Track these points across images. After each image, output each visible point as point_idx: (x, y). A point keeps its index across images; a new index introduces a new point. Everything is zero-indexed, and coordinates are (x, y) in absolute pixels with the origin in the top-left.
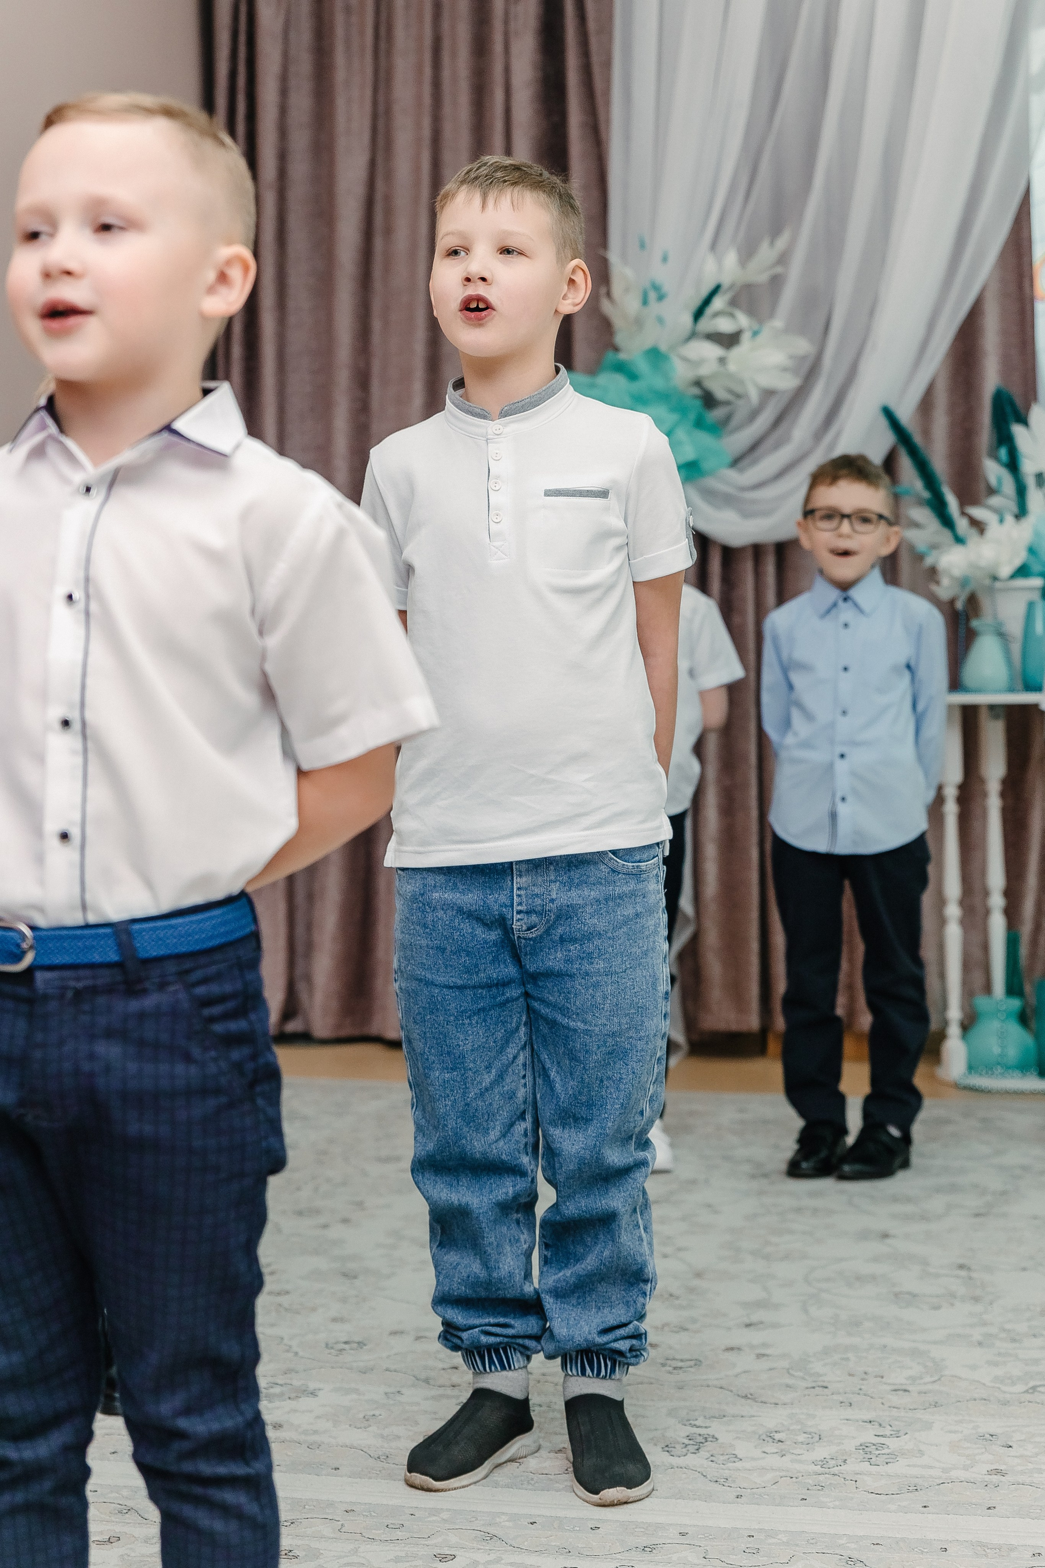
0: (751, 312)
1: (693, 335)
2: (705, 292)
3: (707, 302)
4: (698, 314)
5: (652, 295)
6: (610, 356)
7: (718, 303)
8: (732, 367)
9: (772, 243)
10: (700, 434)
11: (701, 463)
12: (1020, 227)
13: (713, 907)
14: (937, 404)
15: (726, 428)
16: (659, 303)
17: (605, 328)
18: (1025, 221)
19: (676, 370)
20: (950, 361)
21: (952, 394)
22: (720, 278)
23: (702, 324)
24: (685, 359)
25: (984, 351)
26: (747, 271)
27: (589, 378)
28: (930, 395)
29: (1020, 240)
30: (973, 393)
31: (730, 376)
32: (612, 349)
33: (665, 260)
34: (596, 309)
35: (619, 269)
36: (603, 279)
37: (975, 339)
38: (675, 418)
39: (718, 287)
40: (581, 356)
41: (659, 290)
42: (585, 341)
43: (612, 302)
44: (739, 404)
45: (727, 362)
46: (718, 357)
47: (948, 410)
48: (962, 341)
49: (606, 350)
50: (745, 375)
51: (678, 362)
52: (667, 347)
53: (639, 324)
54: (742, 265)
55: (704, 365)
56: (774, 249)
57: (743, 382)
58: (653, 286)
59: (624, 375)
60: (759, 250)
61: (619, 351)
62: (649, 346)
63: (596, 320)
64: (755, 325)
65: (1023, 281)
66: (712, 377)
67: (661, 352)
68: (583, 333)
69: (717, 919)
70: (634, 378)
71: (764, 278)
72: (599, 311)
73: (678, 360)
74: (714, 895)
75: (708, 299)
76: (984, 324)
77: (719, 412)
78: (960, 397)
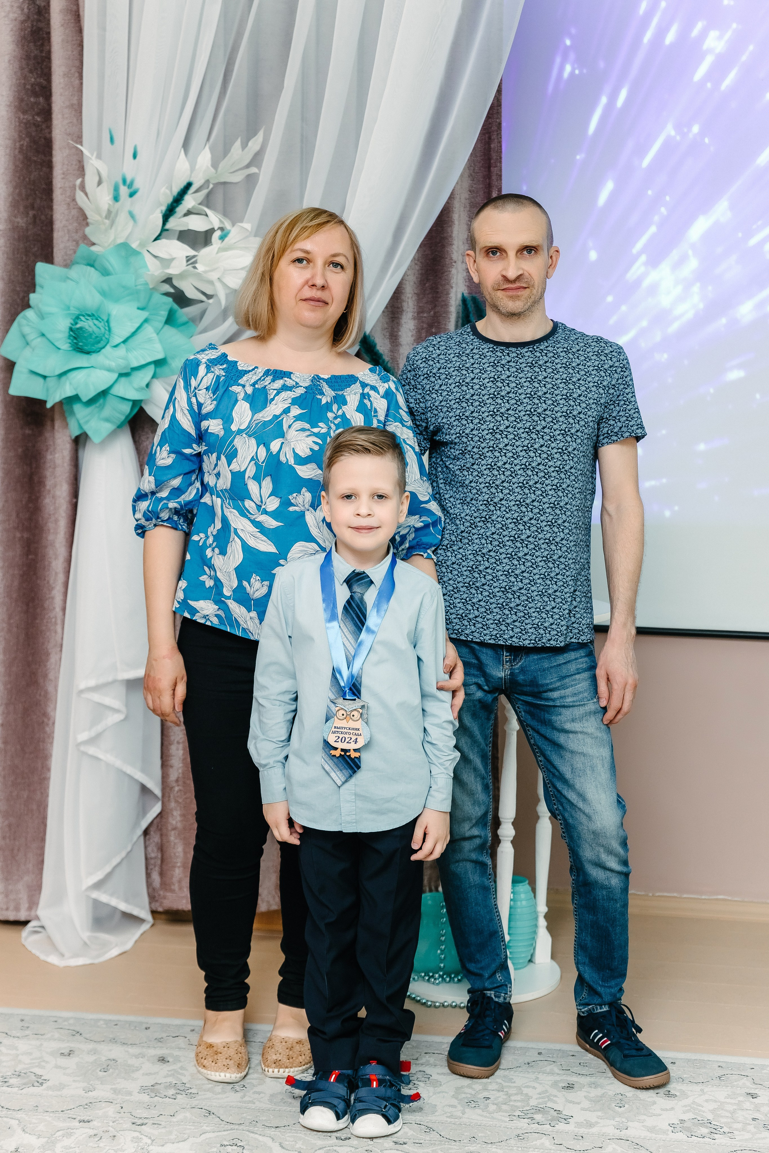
0: (225, 213)
1: (163, 233)
2: (176, 190)
3: (178, 200)
4: (169, 213)
5: (124, 191)
6: (83, 248)
7: (189, 201)
8: (201, 267)
9: (244, 145)
10: (170, 332)
11: (169, 361)
12: (490, 138)
13: (177, 789)
14: (404, 308)
15: (197, 325)
16: (130, 199)
17: (83, 218)
18: (495, 133)
19: (146, 266)
20: (417, 268)
21: (419, 300)
22: (191, 176)
23: (173, 223)
24: (155, 257)
25: (451, 259)
26: (219, 169)
27: (63, 270)
28: (397, 299)
29: (490, 151)
30: (440, 300)
31: (199, 276)
32: (85, 242)
33: (135, 156)
34: (74, 200)
35: (91, 161)
36: (81, 170)
37: (443, 246)
38: (144, 314)
39: (189, 185)
40: (62, 246)
41: (130, 186)
42: (66, 231)
43: (86, 194)
44: (209, 304)
45: (195, 262)
46: (187, 257)
47: (416, 314)
48: (431, 247)
49: (80, 242)
50: (213, 276)
51: (149, 260)
52: (138, 243)
53: (111, 219)
54: (215, 165)
55: (173, 264)
56: (246, 149)
57: (211, 283)
58: (124, 181)
59: (96, 269)
60: (232, 150)
61: (94, 244)
62: (120, 241)
63: (76, 210)
64: (228, 225)
65: (492, 192)
66: (182, 276)
67: (132, 248)
68: (64, 222)
69: (180, 801)
70: (105, 272)
71: (238, 178)
72: (76, 202)
73: (148, 258)
74: (178, 777)
75: (179, 197)
76: (452, 232)
77: (191, 311)
78: (427, 302)
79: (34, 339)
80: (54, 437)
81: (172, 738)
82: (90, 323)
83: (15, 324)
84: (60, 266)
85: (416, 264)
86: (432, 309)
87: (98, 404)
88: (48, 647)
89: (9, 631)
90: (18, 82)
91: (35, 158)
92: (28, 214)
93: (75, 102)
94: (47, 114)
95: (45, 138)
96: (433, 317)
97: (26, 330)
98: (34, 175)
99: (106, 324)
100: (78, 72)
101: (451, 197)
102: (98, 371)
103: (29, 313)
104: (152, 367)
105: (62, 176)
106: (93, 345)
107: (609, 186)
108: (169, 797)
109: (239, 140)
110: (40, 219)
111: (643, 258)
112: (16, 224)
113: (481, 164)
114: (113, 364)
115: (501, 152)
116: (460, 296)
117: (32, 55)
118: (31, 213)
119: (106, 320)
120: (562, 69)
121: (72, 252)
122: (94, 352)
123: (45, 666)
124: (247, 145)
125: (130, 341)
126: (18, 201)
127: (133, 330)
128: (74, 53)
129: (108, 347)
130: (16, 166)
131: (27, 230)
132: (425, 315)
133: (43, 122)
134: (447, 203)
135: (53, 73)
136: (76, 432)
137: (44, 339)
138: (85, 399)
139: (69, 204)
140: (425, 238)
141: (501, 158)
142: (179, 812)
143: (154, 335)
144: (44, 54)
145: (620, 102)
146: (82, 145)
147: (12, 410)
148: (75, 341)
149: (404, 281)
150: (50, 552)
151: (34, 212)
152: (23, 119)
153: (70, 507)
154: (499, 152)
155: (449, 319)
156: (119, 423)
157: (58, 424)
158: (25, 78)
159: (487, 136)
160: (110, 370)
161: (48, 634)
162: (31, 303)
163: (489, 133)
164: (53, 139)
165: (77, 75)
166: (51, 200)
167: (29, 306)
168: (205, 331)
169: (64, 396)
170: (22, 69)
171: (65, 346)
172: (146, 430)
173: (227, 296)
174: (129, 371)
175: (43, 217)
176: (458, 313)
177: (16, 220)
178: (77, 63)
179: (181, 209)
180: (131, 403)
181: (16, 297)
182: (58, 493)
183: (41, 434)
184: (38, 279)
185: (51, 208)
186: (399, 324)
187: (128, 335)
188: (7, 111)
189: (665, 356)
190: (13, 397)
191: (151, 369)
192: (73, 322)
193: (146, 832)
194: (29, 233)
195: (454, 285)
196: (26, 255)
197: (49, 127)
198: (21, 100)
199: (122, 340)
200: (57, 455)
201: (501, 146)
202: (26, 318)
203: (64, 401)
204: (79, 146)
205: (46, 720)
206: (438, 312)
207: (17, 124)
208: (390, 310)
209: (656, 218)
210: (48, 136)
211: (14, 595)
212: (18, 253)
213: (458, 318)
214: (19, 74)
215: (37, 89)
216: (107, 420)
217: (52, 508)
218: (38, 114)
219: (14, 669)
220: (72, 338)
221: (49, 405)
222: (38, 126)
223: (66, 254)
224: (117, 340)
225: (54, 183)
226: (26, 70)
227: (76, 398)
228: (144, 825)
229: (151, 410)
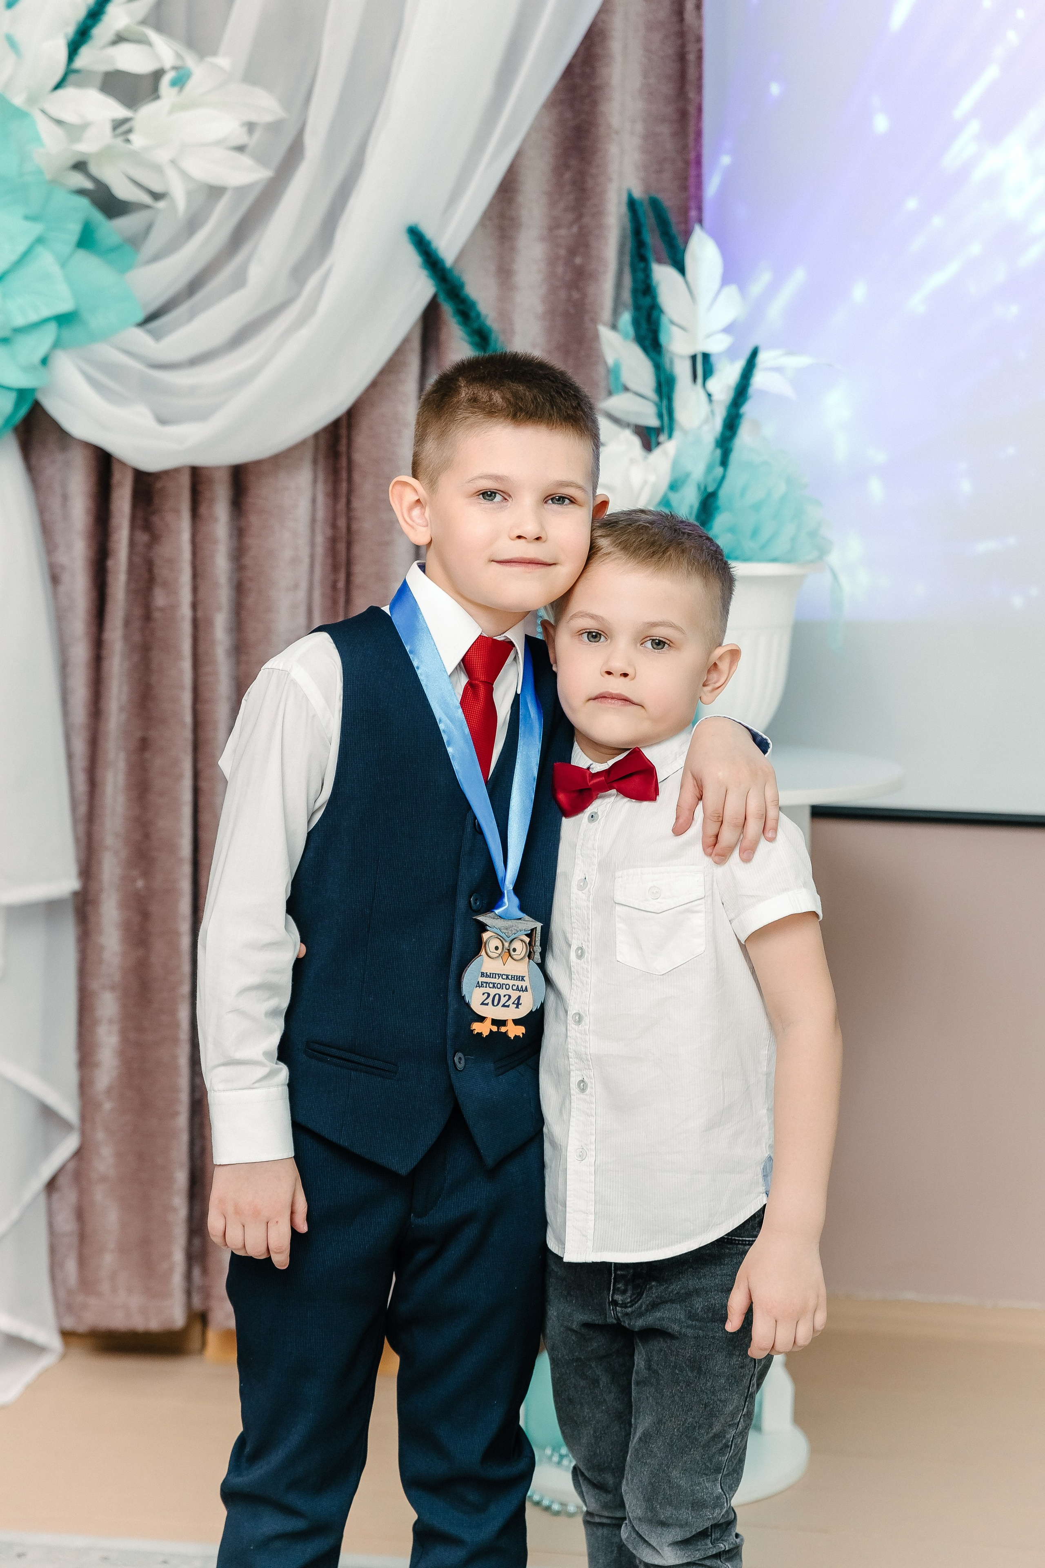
0: (186, 40)
1: (68, 77)
3: (97, 14)
4: (80, 37)
7: (116, 18)
8: (138, 140)
10: (86, 262)
11: (84, 315)
13: (108, 1106)
14: (523, 217)
15: (137, 251)
16: (8, 13)
19: (38, 139)
20: (548, 144)
21: (552, 204)
23: (88, 59)
24: (56, 121)
25: (609, 126)
28: (510, 201)
30: (589, 203)
31: (136, 157)
37: (595, 103)
38: (36, 229)
44: (159, 210)
45: (129, 131)
46: (113, 121)
47: (545, 231)
50: (166, 158)
51: (44, 126)
52: (23, 95)
55: (87, 134)
57: (159, 169)
66: (105, 156)
67: (12, 106)
69: (113, 1128)
73: (43, 124)
74: (111, 1085)
76: (609, 76)
77: (126, 224)
78: (566, 209)
81: (98, 1012)
85: (545, 138)
86: (574, 221)
96: (577, 235)
104: (52, 327)
108: (94, 1122)
111: (974, 127)
116: (623, 197)
127: (16, 260)
132: (563, 232)
142: (110, 1149)
143: (55, 270)
149: (522, 159)
155: (606, 238)
168: (153, 259)
172: (47, 446)
173: (190, 194)
174: (10, 333)
176: (623, 229)
179: (102, 31)
180: (14, 395)
186: (513, 249)
187: (6, 266)
189: (1013, 309)
191: (51, 331)
193: (51, 1185)
195: (612, 177)
206: (586, 226)
209: (999, 51)
213: (623, 238)
228: (47, 1171)
229: (55, 408)
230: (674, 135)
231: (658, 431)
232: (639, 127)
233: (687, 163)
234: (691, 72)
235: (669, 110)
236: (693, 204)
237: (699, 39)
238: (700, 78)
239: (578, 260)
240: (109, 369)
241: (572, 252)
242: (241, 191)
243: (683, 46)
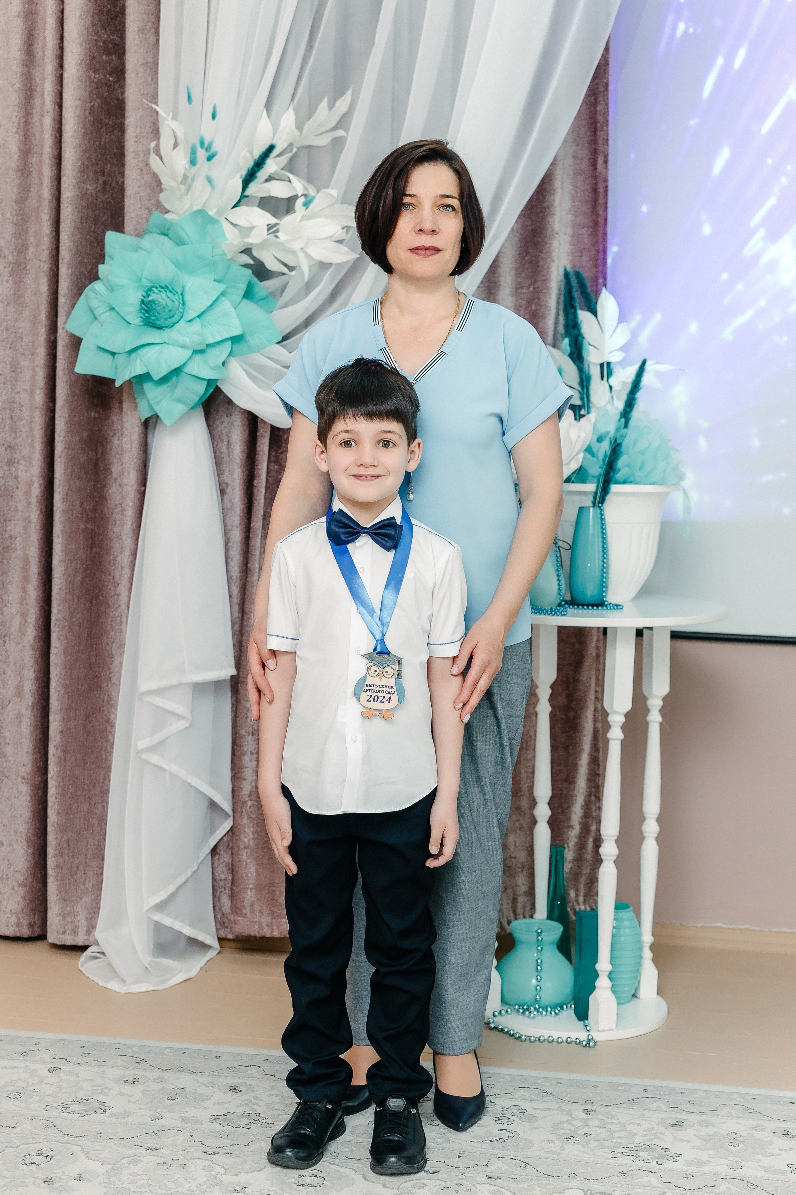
0: (309, 179)
1: (242, 199)
2: (257, 153)
3: (259, 164)
4: (249, 178)
5: (201, 154)
6: (156, 215)
7: (271, 166)
8: (282, 236)
9: (331, 106)
10: (248, 306)
11: (248, 337)
12: (596, 100)
13: (249, 803)
14: (502, 283)
15: (277, 301)
16: (207, 164)
17: (157, 185)
18: (602, 95)
19: (224, 235)
20: (516, 239)
21: (518, 274)
22: (273, 139)
23: (253, 189)
24: (234, 225)
25: (553, 230)
26: (304, 132)
27: (136, 239)
28: (494, 274)
29: (596, 114)
30: (540, 274)
31: (281, 246)
32: (159, 210)
33: (214, 117)
34: (147, 164)
35: (167, 122)
36: (156, 132)
37: (544, 217)
38: (222, 287)
39: (271, 148)
40: (133, 214)
41: (208, 149)
42: (138, 198)
43: (161, 158)
44: (291, 276)
45: (277, 231)
46: (268, 225)
47: (514, 290)
48: (530, 218)
49: (153, 210)
50: (296, 246)
51: (227, 228)
52: (215, 210)
53: (187, 184)
54: (299, 127)
55: (253, 233)
56: (333, 110)
57: (294, 253)
58: (202, 144)
59: (170, 238)
60: (319, 110)
61: (168, 212)
62: (195, 208)
63: (149, 176)
64: (312, 192)
65: (597, 158)
66: (263, 245)
67: (209, 215)
68: (136, 189)
69: (253, 816)
70: (180, 242)
71: (324, 141)
72: (150, 167)
73: (226, 226)
74: (251, 791)
75: (260, 160)
76: (554, 201)
77: (271, 284)
78: (526, 277)
79: (102, 314)
80: (121, 420)
81: (245, 748)
82: (163, 295)
83: (83, 297)
84: (132, 235)
85: (514, 236)
86: (532, 284)
87: (170, 384)
88: (113, 648)
89: (71, 629)
90: (90, 38)
91: (107, 121)
92: (98, 180)
93: (150, 59)
94: (120, 72)
95: (117, 100)
96: (533, 293)
97: (95, 303)
98: (105, 139)
99: (181, 297)
100: (154, 28)
101: (553, 164)
102: (171, 347)
103: (97, 286)
104: (229, 343)
105: (135, 139)
106: (166, 319)
107: (725, 154)
108: (242, 812)
109: (326, 100)
110: (111, 186)
111: (762, 232)
112: (84, 191)
113: (586, 128)
114: (187, 340)
115: (608, 115)
116: (562, 271)
117: (105, 10)
118: (101, 179)
119: (180, 293)
120: (674, 27)
121: (144, 221)
122: (166, 327)
123: (109, 669)
124: (334, 105)
125: (205, 315)
126: (87, 167)
127: (209, 303)
128: (150, 7)
129: (182, 322)
130: (86, 129)
131: (97, 197)
132: (524, 291)
133: (115, 82)
134: (550, 169)
135: (127, 30)
136: (146, 415)
137: (113, 313)
138: (156, 377)
139: (142, 169)
140: (525, 208)
141: (607, 121)
142: (252, 829)
143: (232, 309)
144: (118, 9)
145: (738, 63)
146: (157, 105)
147: (77, 391)
148: (147, 315)
149: (502, 254)
150: (116, 545)
151: (105, 178)
152: (95, 78)
153: (138, 496)
154: (606, 114)
155: (550, 294)
156: (193, 404)
157: (126, 406)
158: (97, 34)
159: (593, 97)
160: (183, 346)
161: (112, 633)
162: (100, 274)
163: (595, 94)
164: (126, 100)
165: (152, 31)
166: (123, 166)
167: (97, 278)
168: (285, 306)
169: (134, 375)
170: (94, 24)
171: (136, 320)
172: (221, 413)
173: (310, 266)
174: (204, 347)
175: (114, 184)
176: (560, 289)
177: (86, 186)
178: (153, 19)
179: (262, 174)
180: (206, 383)
181: (83, 269)
182: (125, 481)
183: (107, 417)
184: (108, 250)
185: (122, 174)
187: (204, 309)
188: (77, 70)
189: (785, 339)
190: (79, 375)
191: (228, 346)
192: (144, 294)
193: (214, 851)
194: (99, 200)
195: (555, 259)
196: (95, 225)
197: (122, 87)
198: (93, 58)
199: (197, 314)
200: (124, 440)
201: (608, 109)
202: (94, 291)
203: (133, 381)
204: (154, 106)
205: (109, 728)
206: (538, 287)
207: (88, 83)
208: (486, 285)
209: (776, 189)
210: (120, 96)
211: (77, 592)
212: (86, 222)
213: (559, 294)
214: (91, 30)
215: (110, 46)
216: (180, 401)
217: (118, 498)
218: (110, 74)
219: (75, 671)
220: (143, 311)
221: (117, 384)
222: (111, 86)
223: (137, 222)
224: (191, 314)
225: (126, 147)
226: (99, 25)
227: (146, 377)
228: (212, 843)
229: (228, 390)
230: (590, 235)
231: (580, 407)
232: (569, 230)
233: (597, 251)
234: (601, 200)
235: (587, 221)
236: (601, 275)
237: (606, 180)
238: (606, 203)
239: (533, 307)
240: (259, 368)
241: (530, 303)
242: (340, 265)
243: (596, 184)
